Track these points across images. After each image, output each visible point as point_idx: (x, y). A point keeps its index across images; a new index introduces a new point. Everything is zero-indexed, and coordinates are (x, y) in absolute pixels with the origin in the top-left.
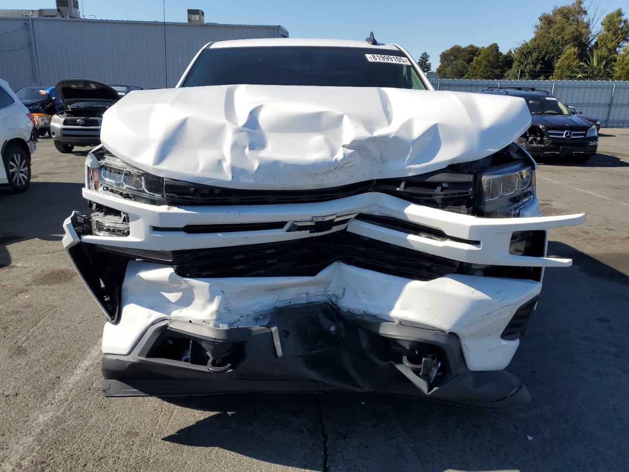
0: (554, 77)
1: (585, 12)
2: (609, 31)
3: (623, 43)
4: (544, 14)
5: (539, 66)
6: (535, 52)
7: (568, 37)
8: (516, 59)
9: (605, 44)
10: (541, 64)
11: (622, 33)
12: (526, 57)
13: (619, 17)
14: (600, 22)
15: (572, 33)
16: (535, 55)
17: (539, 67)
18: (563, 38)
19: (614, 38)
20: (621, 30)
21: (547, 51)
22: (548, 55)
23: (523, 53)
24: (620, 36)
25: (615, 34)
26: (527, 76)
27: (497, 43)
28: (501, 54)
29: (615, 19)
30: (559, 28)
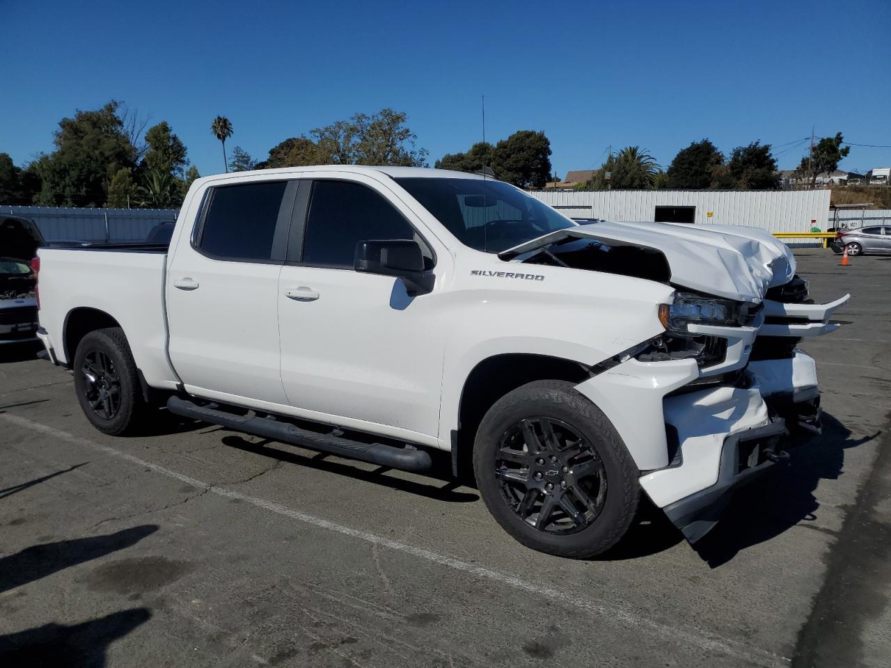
0: (109, 204)
1: (120, 123)
2: (156, 148)
3: (177, 164)
4: (66, 118)
5: (84, 189)
6: (73, 170)
7: (110, 153)
8: (46, 179)
9: (156, 164)
10: (86, 186)
11: (174, 153)
12: (61, 176)
13: (166, 133)
14: (144, 136)
15: (113, 149)
16: (74, 174)
17: (83, 191)
18: (102, 154)
19: (166, 158)
20: (172, 149)
21: (89, 169)
22: (93, 176)
23: (54, 170)
24: (172, 156)
25: (165, 153)
26: (70, 203)
27: (7, 153)
28: (19, 170)
29: (162, 135)
30: (92, 140)
